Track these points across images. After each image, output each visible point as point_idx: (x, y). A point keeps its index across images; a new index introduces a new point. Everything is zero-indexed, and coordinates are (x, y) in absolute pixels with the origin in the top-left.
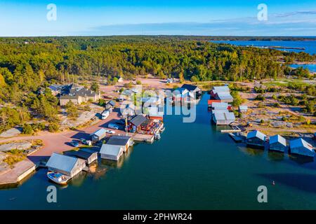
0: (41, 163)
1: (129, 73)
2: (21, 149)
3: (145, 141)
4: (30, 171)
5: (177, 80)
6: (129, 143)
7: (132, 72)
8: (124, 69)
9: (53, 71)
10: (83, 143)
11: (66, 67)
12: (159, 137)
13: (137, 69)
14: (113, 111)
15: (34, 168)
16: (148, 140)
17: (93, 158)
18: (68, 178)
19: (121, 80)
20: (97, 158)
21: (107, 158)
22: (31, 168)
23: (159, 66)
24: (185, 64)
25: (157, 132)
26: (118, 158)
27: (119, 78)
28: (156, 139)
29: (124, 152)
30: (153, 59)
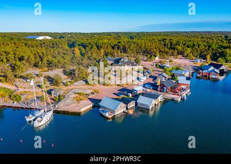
0: (96, 103)
1: (164, 54)
2: (85, 93)
3: (173, 100)
4: (89, 107)
5: (205, 61)
6: (160, 99)
7: (167, 53)
8: (160, 51)
9: (110, 50)
10: (125, 95)
11: (118, 48)
12: (185, 98)
13: (171, 51)
14: (150, 77)
15: (91, 105)
16: (175, 99)
17: (132, 105)
18: (113, 115)
19: (157, 58)
20: (134, 105)
21: (142, 106)
22: (90, 106)
23: (189, 50)
24: (213, 49)
25: (184, 94)
26: (150, 108)
27: (156, 56)
28: (183, 99)
29: (155, 105)
30: (184, 45)
